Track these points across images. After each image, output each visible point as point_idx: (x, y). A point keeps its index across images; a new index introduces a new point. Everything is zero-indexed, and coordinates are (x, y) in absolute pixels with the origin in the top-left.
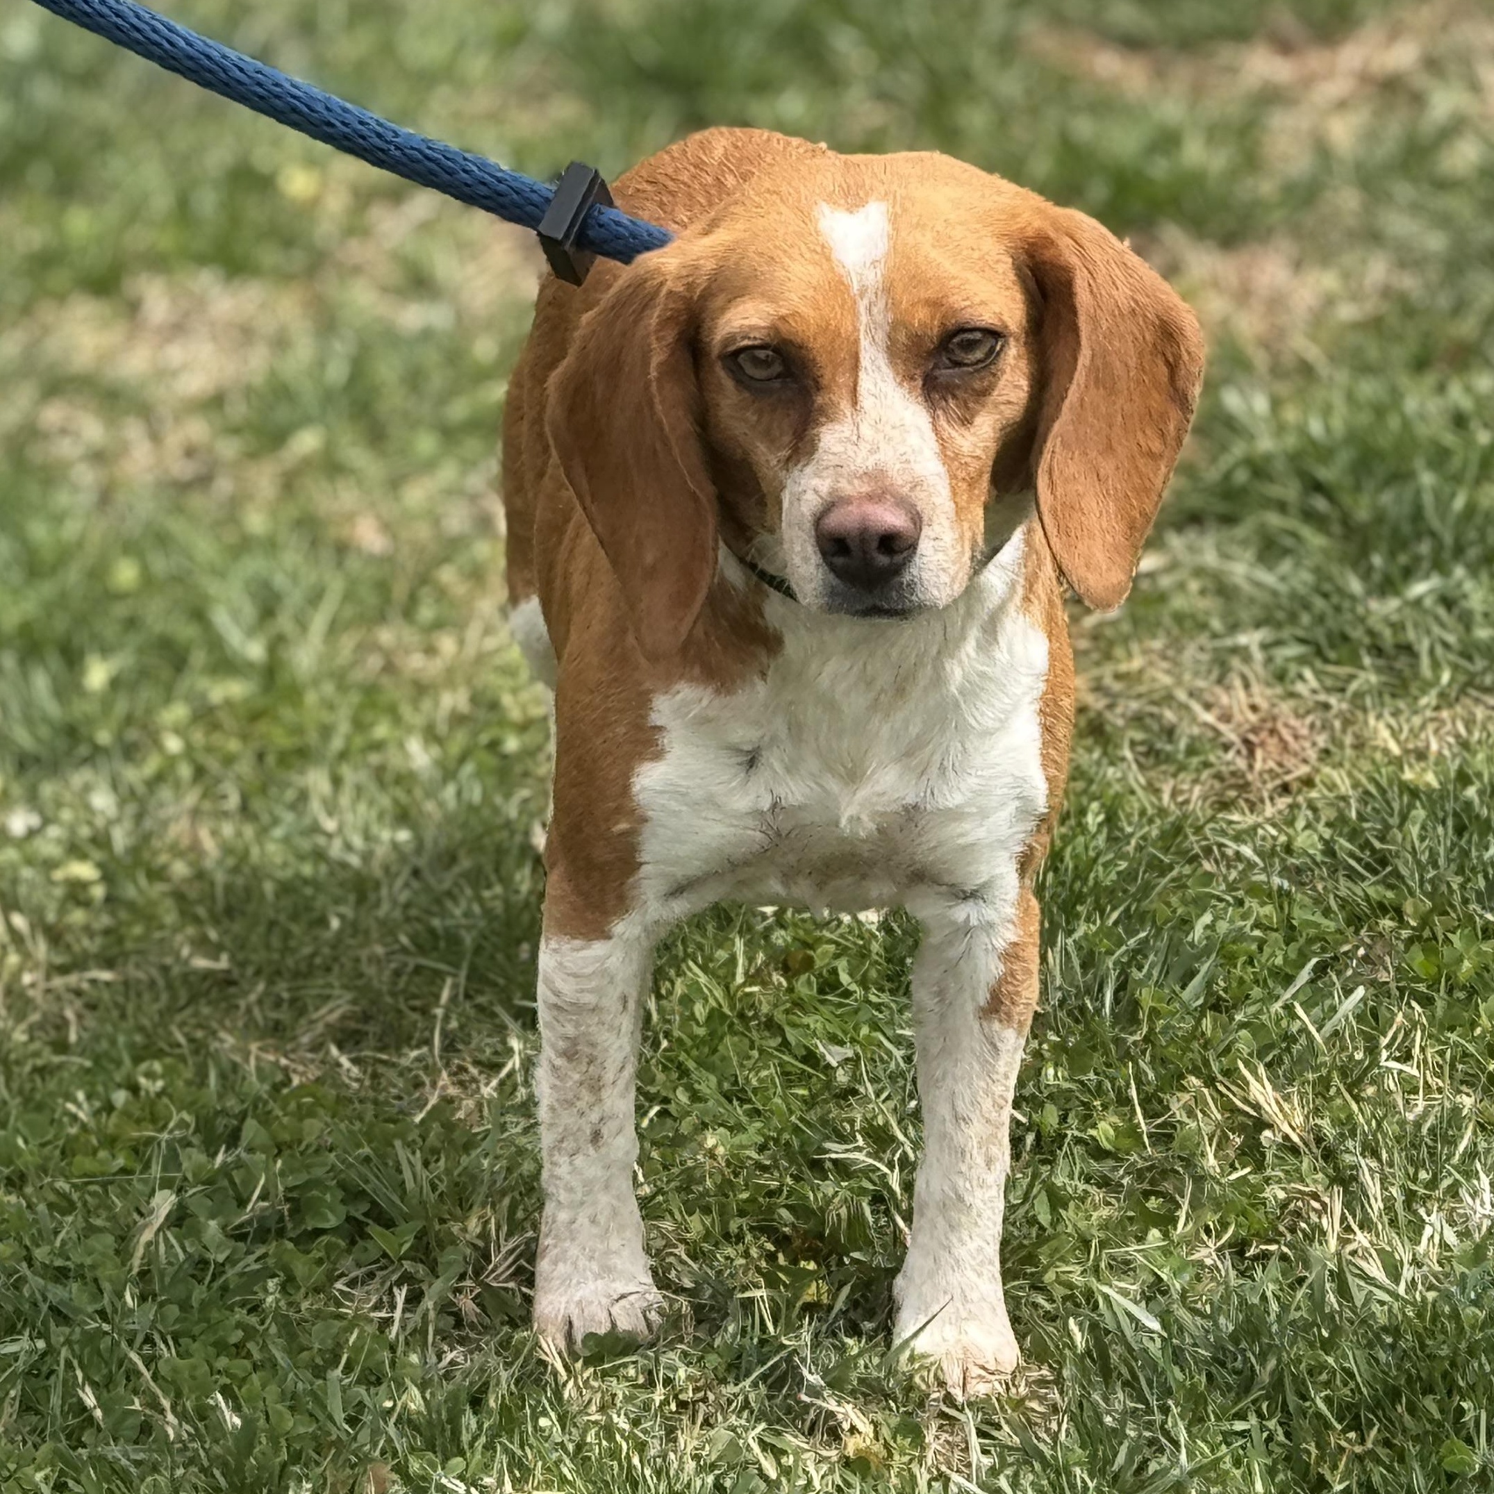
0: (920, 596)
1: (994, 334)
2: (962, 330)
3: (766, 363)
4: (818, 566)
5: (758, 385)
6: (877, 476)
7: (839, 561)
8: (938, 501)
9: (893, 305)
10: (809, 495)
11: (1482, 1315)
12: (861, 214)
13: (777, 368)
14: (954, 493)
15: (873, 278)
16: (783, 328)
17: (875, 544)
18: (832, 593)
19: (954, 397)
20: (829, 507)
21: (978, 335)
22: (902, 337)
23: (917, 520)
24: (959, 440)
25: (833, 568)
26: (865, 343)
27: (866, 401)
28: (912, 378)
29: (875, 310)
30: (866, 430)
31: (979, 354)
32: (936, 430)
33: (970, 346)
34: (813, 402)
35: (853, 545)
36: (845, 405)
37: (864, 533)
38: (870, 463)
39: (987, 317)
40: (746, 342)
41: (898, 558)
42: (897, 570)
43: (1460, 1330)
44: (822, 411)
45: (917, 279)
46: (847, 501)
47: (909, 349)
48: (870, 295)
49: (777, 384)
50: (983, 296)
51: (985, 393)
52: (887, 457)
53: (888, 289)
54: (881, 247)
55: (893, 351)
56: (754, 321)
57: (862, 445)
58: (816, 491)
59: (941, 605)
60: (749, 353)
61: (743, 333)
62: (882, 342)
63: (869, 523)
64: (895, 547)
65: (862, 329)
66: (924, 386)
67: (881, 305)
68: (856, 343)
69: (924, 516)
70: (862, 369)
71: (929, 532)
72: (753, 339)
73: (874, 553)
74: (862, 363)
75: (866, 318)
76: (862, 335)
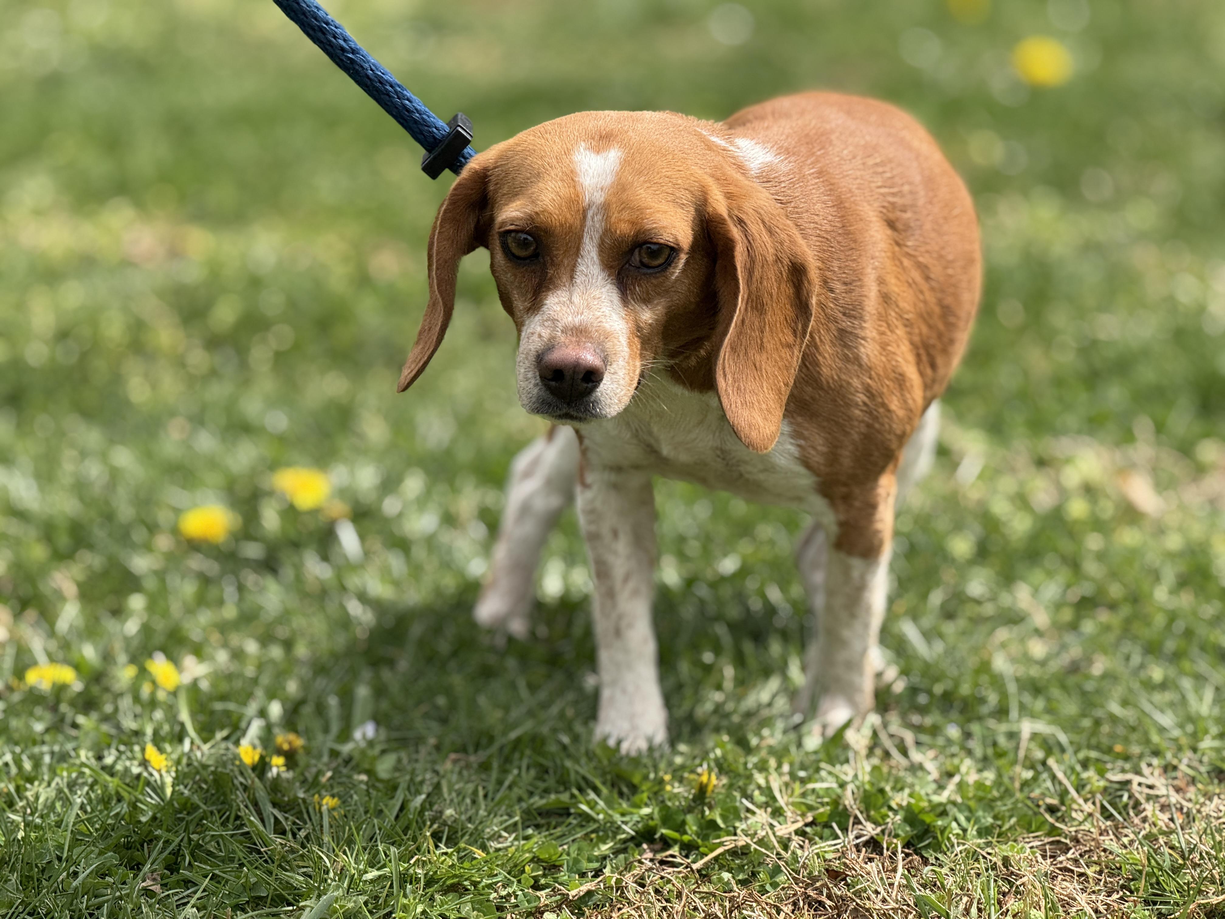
1: (673, 251)
2: (646, 242)
4: (536, 385)
6: (581, 330)
9: (607, 218)
10: (536, 338)
15: (599, 198)
16: (537, 220)
17: (581, 376)
19: (640, 286)
20: (550, 347)
22: (609, 240)
23: (606, 360)
24: (641, 311)
25: (548, 388)
26: (586, 240)
27: (579, 278)
28: (611, 268)
29: (596, 219)
31: (660, 261)
32: (624, 302)
34: (548, 274)
35: (567, 375)
36: (566, 278)
37: (575, 368)
38: (577, 322)
39: (666, 238)
40: (512, 227)
41: (592, 385)
42: (589, 393)
44: (552, 281)
45: (625, 206)
46: (562, 345)
48: (595, 208)
52: (587, 317)
53: (606, 207)
54: (608, 181)
55: (602, 248)
56: (515, 214)
57: (573, 308)
58: (540, 336)
59: (609, 416)
60: (513, 235)
61: (512, 221)
62: (596, 240)
63: (581, 361)
64: (594, 379)
65: (586, 230)
66: (619, 274)
67: (599, 217)
68: (580, 238)
69: (609, 359)
70: (580, 256)
71: (610, 369)
72: (516, 225)
73: (579, 381)
74: (581, 252)
75: (589, 222)
76: (585, 235)
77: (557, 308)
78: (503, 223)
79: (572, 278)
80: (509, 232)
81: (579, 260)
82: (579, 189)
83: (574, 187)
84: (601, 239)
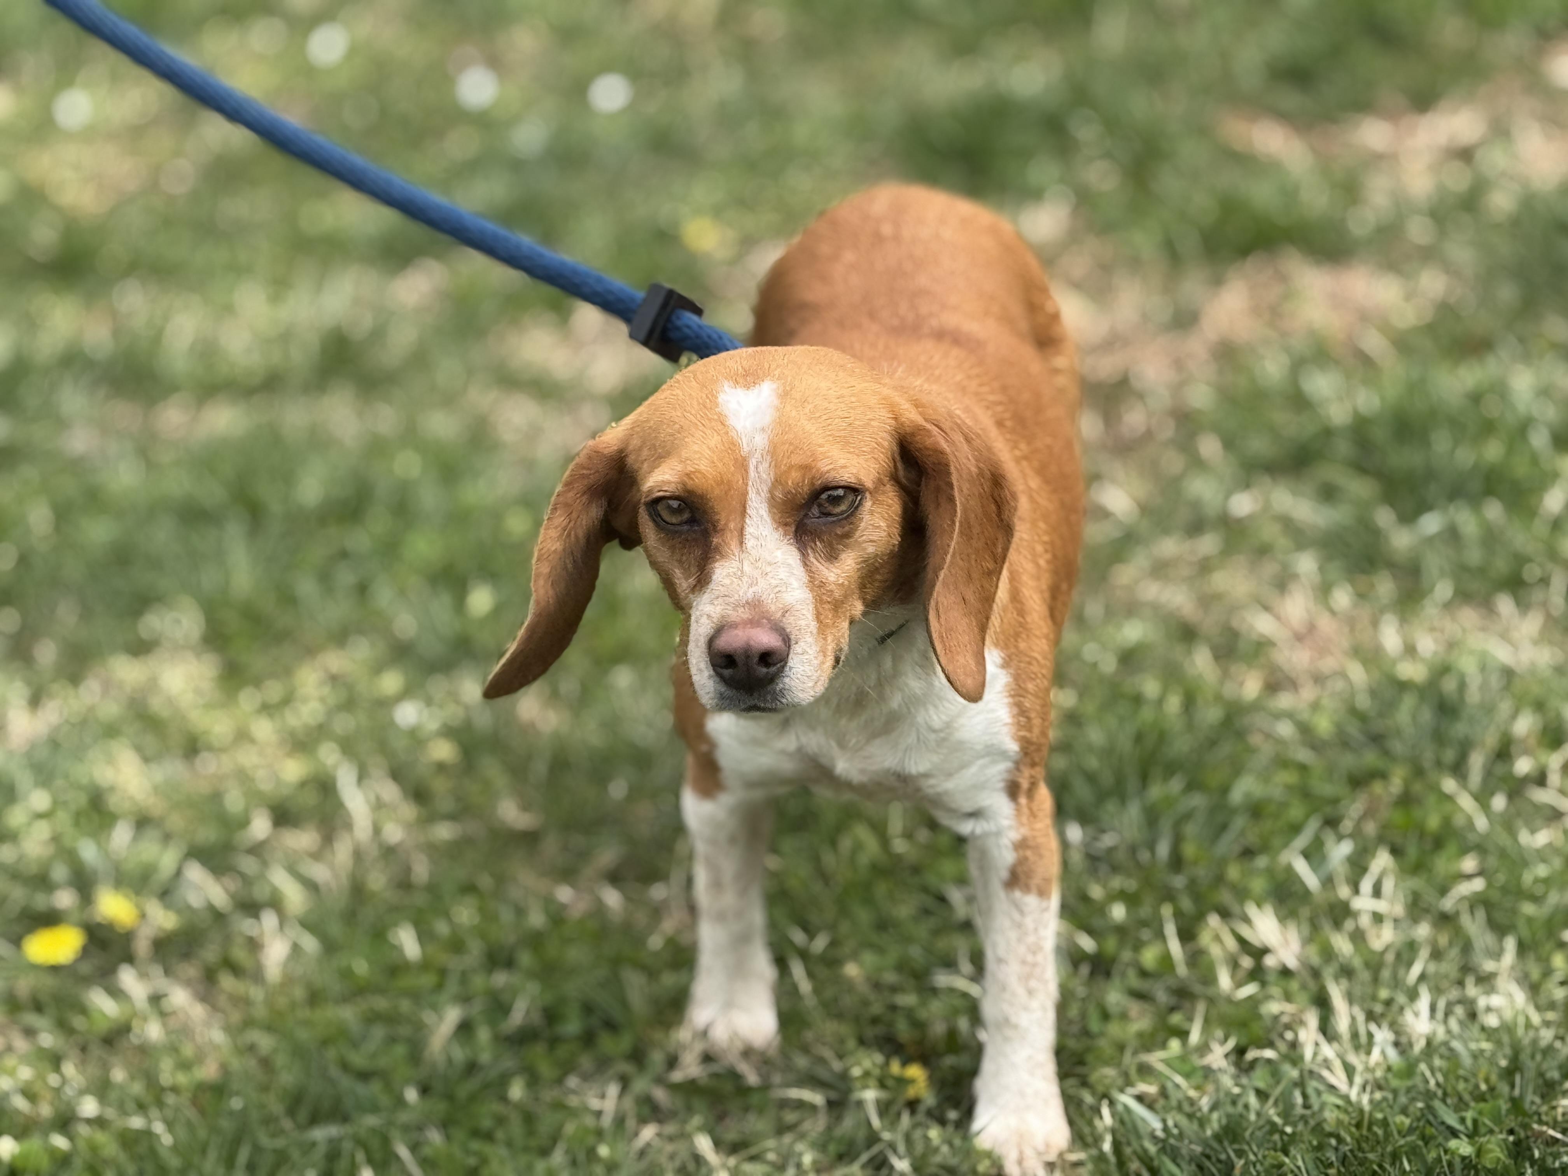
0: (789, 698)
1: (855, 491)
2: (826, 488)
3: (678, 511)
4: (710, 677)
5: (672, 527)
6: (755, 604)
7: (727, 672)
8: (803, 623)
9: (775, 466)
10: (704, 620)
11: (1407, 1121)
12: (756, 390)
13: (686, 516)
14: (818, 617)
15: (761, 441)
16: (690, 483)
17: (756, 660)
18: (722, 697)
19: (822, 541)
20: (719, 630)
21: (841, 492)
22: (779, 494)
23: (787, 640)
24: (825, 572)
25: (723, 678)
26: (752, 495)
27: (750, 543)
28: (786, 525)
29: (761, 469)
30: (747, 568)
31: (843, 507)
32: (806, 564)
33: (836, 500)
34: (711, 542)
35: (740, 660)
36: (734, 545)
37: (747, 652)
38: (750, 595)
39: (847, 476)
40: (661, 494)
41: (773, 669)
42: (772, 679)
43: (1388, 1135)
44: (717, 549)
45: (794, 446)
46: (734, 626)
47: (784, 503)
48: (758, 455)
49: (686, 527)
50: (842, 462)
51: (847, 535)
52: (762, 588)
53: (773, 451)
54: (768, 418)
55: (772, 501)
56: (667, 477)
57: (745, 579)
58: (709, 616)
60: (664, 502)
61: (659, 487)
62: (765, 494)
63: (752, 643)
64: (770, 661)
65: (750, 483)
66: (796, 531)
67: (766, 465)
68: (745, 494)
69: (792, 637)
70: (748, 516)
71: (796, 649)
72: (666, 491)
73: (755, 666)
74: (748, 511)
75: (752, 473)
76: (749, 488)
77: (727, 581)
78: (650, 491)
79: (741, 543)
80: (659, 500)
81: (747, 521)
82: (733, 434)
83: (727, 433)
84: (771, 492)
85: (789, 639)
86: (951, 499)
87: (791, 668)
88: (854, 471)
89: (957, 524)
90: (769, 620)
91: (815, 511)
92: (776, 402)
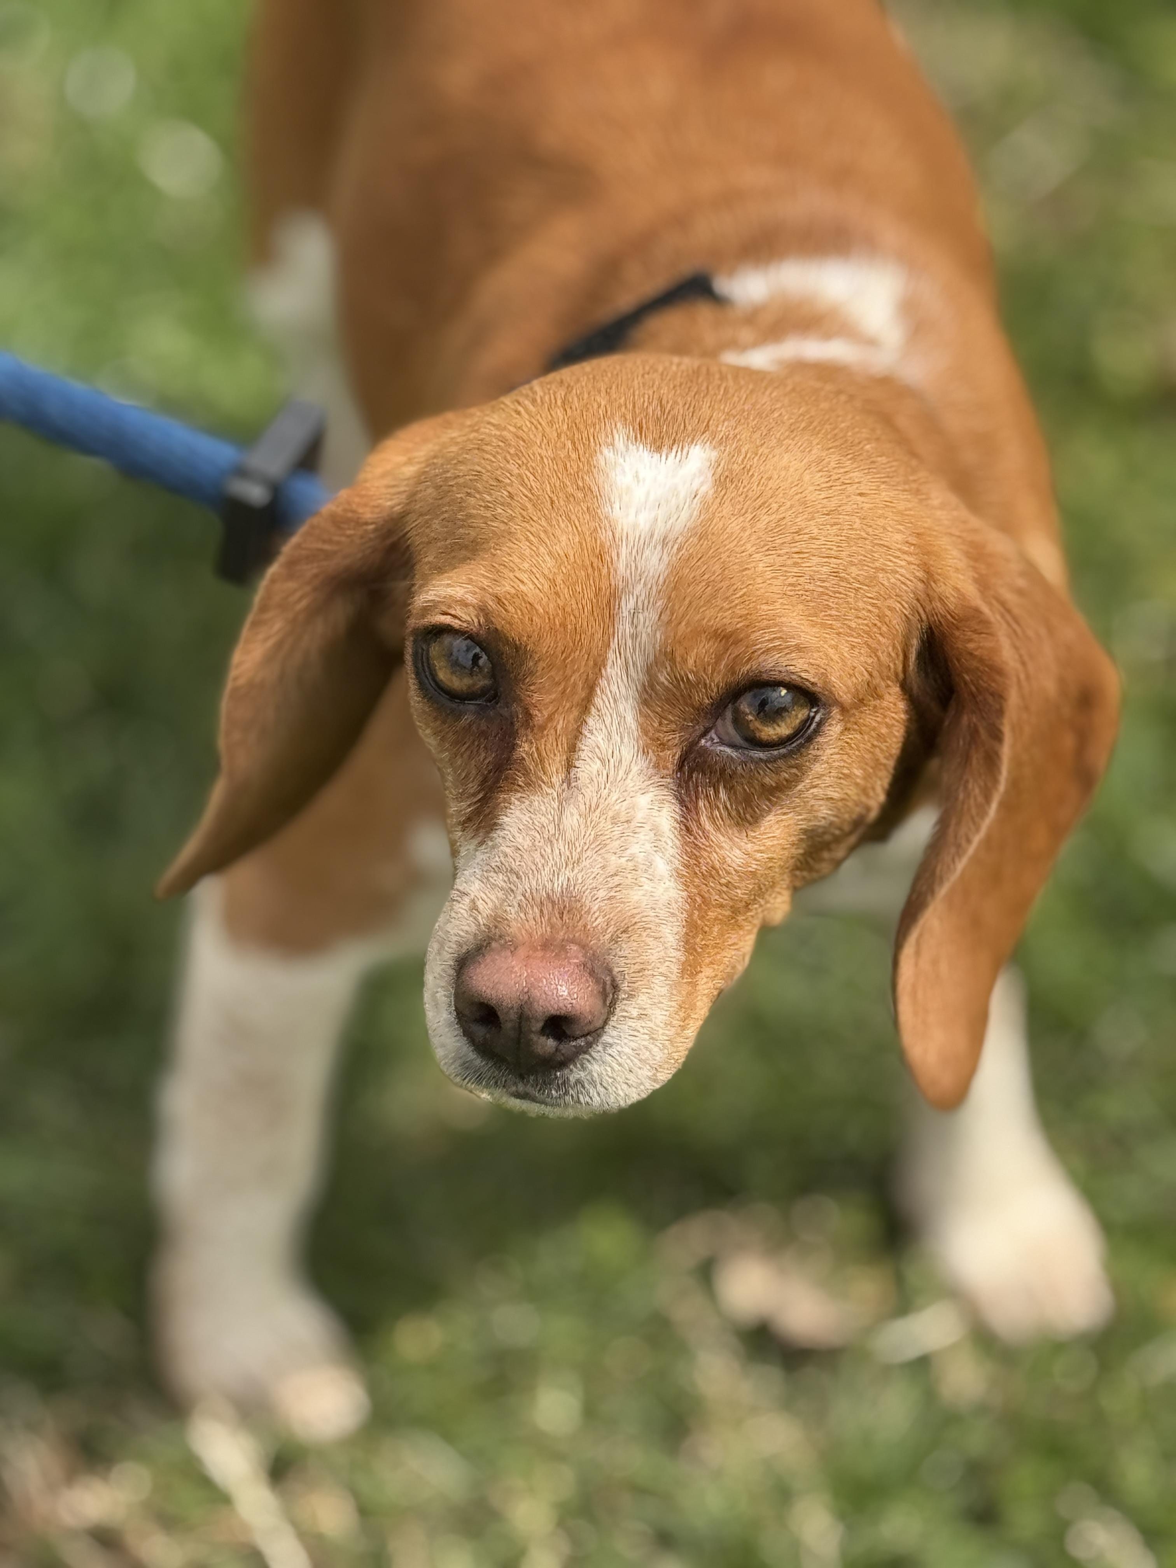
1: (813, 698)
2: (758, 683)
3: (467, 665)
5: (448, 698)
6: (564, 906)
7: (481, 1031)
8: (653, 954)
9: (669, 621)
14: (689, 936)
15: (654, 565)
16: (500, 615)
17: (538, 1027)
20: (483, 944)
21: (785, 695)
22: (663, 678)
23: (610, 993)
24: (725, 846)
26: (612, 669)
27: (586, 767)
28: (663, 746)
29: (641, 620)
31: (783, 731)
32: (687, 828)
33: (772, 712)
34: (515, 748)
35: (507, 1019)
36: (555, 766)
37: (524, 1008)
38: (560, 883)
41: (570, 1046)
42: (566, 1062)
44: (523, 767)
46: (511, 944)
47: (671, 698)
48: (641, 590)
49: (473, 705)
50: (798, 638)
51: (782, 787)
52: (587, 873)
53: (672, 590)
55: (647, 694)
56: (461, 593)
57: (559, 846)
61: (444, 606)
62: (637, 675)
63: (536, 993)
64: (568, 1032)
65: (614, 645)
66: (681, 763)
67: (651, 614)
68: (599, 665)
69: (624, 986)
70: (593, 711)
71: (627, 1008)
72: (454, 616)
73: (534, 1037)
74: (598, 701)
75: (624, 627)
76: (611, 656)
77: (524, 841)
79: (569, 766)
80: (442, 631)
81: (590, 721)
82: (605, 536)
83: (595, 532)
84: (649, 671)
85: (615, 987)
86: (992, 761)
87: (606, 1045)
88: (821, 662)
89: (994, 806)
90: (583, 946)
91: (727, 726)
92: (706, 488)
